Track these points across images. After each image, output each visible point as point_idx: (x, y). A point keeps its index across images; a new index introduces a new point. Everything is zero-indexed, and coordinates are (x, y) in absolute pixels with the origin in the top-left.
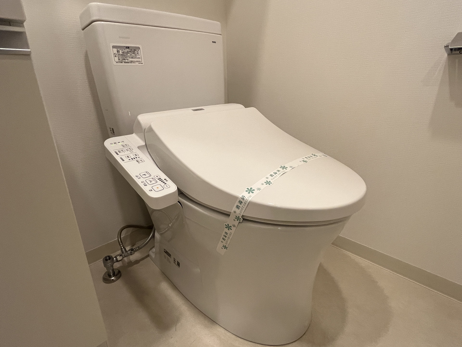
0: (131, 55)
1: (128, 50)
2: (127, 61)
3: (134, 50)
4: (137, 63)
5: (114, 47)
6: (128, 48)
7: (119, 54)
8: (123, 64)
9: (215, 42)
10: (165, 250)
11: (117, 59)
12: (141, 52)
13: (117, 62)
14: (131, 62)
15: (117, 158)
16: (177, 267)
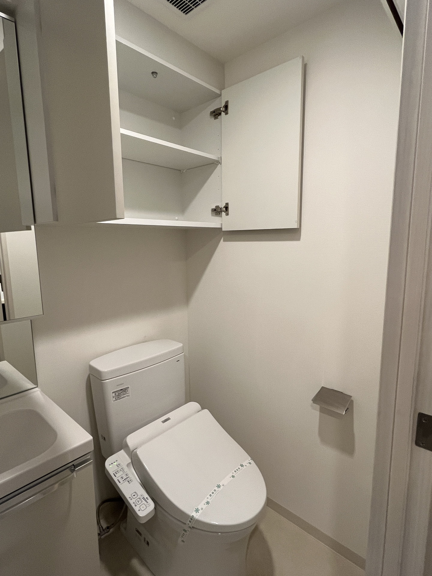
0: (123, 393)
1: (121, 391)
2: (120, 398)
3: (124, 390)
4: (127, 397)
5: (113, 393)
6: (122, 390)
7: (116, 396)
8: (118, 400)
9: (179, 361)
10: (136, 528)
11: (114, 399)
12: (130, 389)
13: (114, 401)
14: (123, 397)
15: (115, 479)
16: (146, 545)
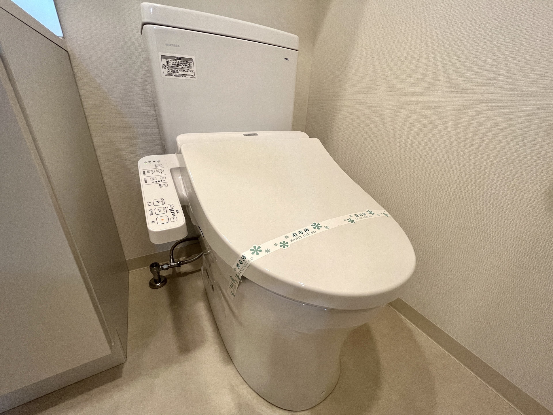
0: (182, 67)
1: (179, 62)
2: (177, 74)
3: (186, 61)
4: (189, 78)
5: (163, 57)
6: (179, 59)
7: (169, 66)
8: (173, 77)
9: (288, 59)
11: (166, 71)
12: (194, 64)
13: (166, 75)
14: (183, 75)
15: (142, 178)
16: (212, 290)
